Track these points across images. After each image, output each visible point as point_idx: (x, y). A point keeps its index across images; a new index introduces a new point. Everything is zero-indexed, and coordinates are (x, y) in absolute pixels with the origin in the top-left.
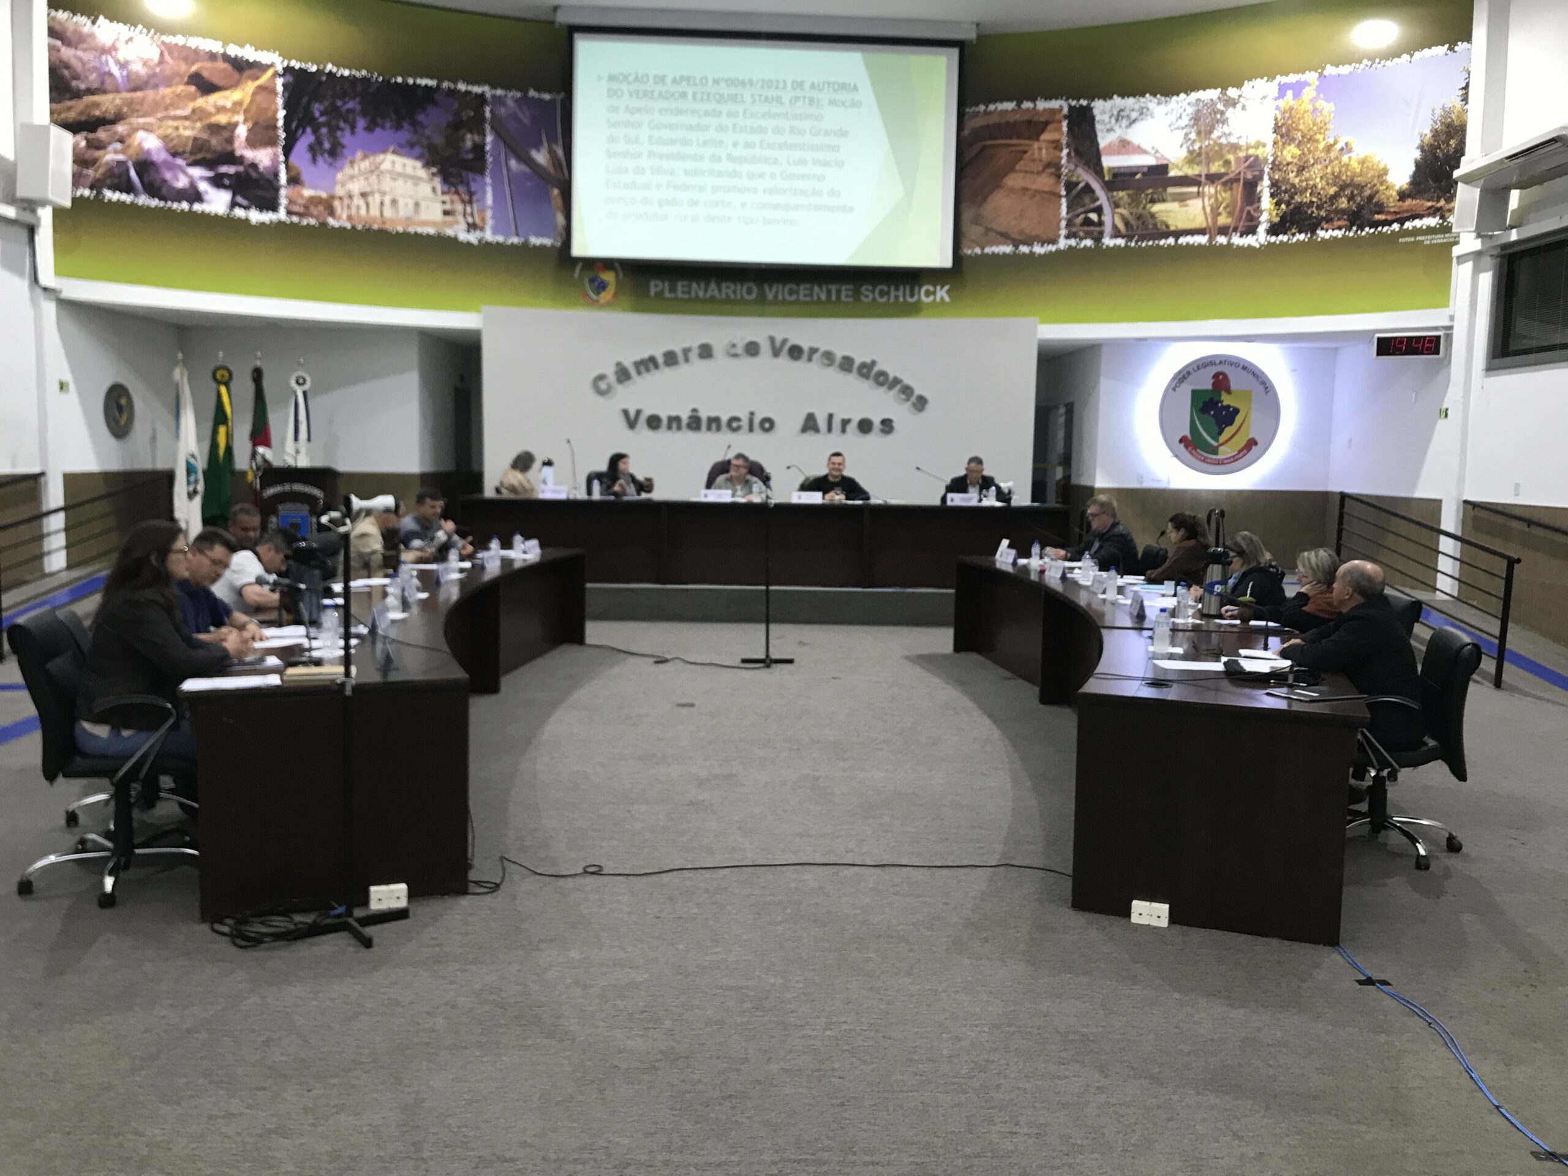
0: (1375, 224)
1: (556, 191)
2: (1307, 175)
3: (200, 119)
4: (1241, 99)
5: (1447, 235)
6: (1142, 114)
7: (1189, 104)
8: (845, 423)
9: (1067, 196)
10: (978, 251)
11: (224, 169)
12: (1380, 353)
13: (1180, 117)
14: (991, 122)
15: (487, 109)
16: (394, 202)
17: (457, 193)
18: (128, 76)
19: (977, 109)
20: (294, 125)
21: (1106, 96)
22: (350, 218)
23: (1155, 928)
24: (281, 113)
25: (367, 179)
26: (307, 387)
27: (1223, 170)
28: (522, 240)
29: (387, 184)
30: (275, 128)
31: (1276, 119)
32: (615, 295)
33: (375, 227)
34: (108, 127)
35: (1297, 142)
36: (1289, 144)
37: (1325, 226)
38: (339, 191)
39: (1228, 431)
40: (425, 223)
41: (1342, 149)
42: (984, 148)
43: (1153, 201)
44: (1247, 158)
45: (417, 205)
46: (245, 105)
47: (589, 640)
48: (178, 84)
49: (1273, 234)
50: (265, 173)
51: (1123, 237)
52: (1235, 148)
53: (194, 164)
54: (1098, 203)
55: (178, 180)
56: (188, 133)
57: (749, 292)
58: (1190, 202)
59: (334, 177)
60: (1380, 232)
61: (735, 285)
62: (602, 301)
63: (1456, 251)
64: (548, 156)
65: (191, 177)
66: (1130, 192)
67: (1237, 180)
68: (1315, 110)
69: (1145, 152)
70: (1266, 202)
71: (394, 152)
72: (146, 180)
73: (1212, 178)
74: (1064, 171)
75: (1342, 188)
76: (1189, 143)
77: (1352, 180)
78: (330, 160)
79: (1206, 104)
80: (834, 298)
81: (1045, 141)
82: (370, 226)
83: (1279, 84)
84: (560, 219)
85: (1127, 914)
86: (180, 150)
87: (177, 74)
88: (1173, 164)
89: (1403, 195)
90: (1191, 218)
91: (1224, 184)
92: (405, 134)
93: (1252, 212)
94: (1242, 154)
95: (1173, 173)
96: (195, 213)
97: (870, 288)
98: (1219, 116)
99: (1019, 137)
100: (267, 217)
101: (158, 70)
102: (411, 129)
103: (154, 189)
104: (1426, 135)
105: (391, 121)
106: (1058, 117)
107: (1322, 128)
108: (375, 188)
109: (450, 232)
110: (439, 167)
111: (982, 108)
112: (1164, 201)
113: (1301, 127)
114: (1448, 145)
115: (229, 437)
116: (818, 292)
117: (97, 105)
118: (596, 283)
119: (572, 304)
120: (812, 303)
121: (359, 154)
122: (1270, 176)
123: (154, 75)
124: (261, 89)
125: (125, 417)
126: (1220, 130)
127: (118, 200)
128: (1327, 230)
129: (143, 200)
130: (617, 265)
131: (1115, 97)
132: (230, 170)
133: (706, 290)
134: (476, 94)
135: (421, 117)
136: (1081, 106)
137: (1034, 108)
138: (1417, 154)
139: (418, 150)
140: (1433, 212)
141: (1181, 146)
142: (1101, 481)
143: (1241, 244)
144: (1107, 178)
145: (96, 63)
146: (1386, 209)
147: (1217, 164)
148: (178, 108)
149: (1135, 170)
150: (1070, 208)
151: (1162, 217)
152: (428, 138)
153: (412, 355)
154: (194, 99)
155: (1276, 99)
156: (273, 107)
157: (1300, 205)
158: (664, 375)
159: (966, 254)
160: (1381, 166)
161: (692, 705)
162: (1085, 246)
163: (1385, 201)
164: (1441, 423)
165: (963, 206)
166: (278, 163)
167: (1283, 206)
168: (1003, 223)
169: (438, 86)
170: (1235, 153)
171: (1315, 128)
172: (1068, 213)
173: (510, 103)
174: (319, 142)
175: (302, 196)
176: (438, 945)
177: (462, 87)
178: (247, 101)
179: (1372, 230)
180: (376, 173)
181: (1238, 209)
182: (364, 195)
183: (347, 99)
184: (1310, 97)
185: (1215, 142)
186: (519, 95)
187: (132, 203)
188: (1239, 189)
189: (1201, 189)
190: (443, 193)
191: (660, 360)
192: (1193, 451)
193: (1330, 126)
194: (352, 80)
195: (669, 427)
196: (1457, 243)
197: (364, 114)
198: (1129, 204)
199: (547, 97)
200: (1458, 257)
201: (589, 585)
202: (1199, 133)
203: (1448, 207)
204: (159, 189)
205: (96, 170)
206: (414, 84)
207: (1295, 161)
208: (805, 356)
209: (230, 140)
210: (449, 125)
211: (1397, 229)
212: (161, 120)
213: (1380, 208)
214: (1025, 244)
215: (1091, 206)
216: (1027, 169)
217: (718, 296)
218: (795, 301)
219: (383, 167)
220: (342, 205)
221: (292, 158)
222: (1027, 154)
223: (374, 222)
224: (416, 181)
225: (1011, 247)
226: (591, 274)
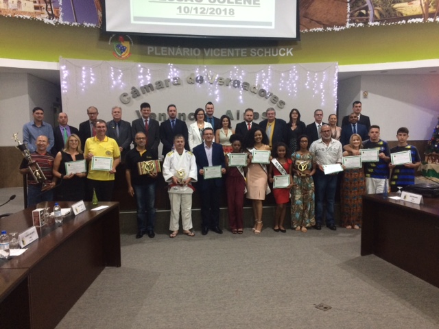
16: (5, 0)
28: (79, 24)
32: (130, 53)
40: (25, 13)
43: (394, 3)
45: (19, 2)
51: (378, 21)
54: (366, 5)
57: (197, 52)
61: (190, 49)
62: (123, 57)
80: (237, 55)
84: (100, 14)
90: (414, 10)
97: (255, 49)
109: (39, 18)
112: (400, 2)
116: (230, 52)
118: (120, 48)
119: (108, 58)
120: (227, 57)
130: (130, 38)
133: (175, 53)
150: (351, 8)
151: (399, 10)
153: (24, 86)
158: (158, 92)
159: (302, 32)
162: (359, 26)
168: (319, 16)
172: (350, 11)
195: (160, 119)
198: (382, 5)
208: (225, 83)
214: (329, 26)
215: (363, 6)
217: (181, 54)
218: (219, 56)
225: (322, 28)
226: (117, 43)
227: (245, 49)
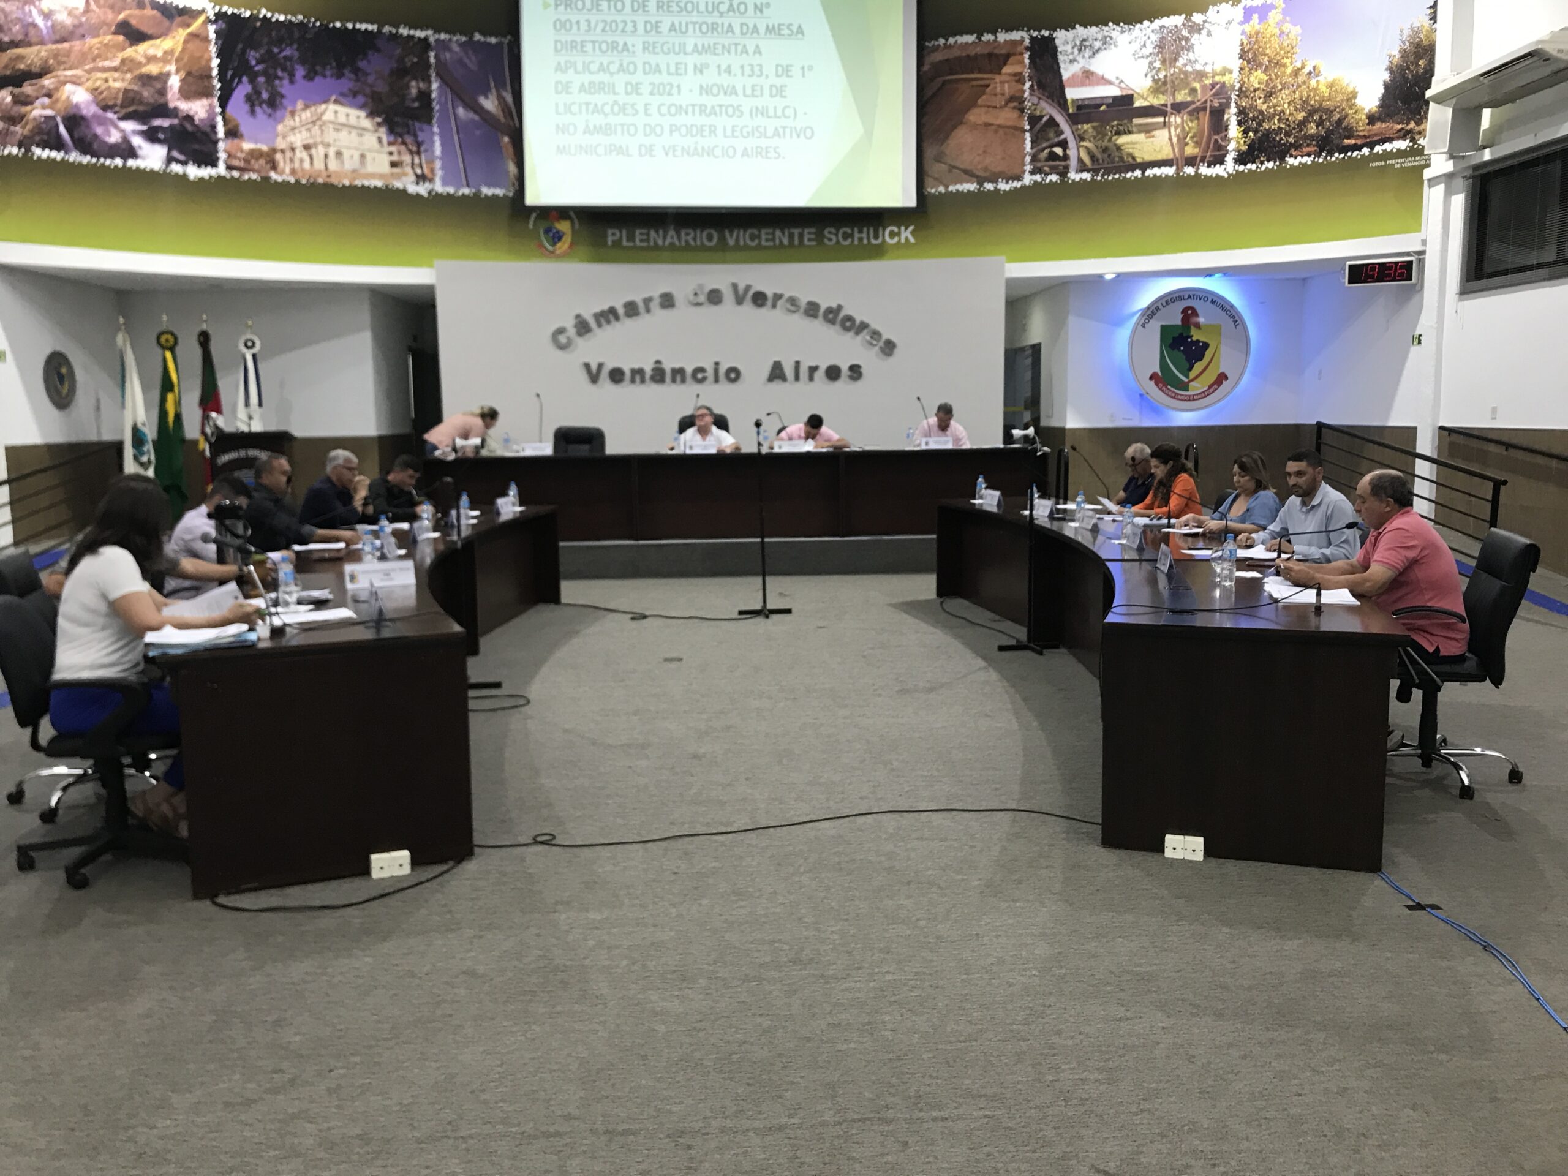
0: (1344, 149)
1: (506, 139)
2: (1275, 101)
3: (129, 70)
4: (1206, 25)
5: (1417, 158)
6: (1105, 43)
7: (1153, 31)
8: (813, 370)
9: (1031, 130)
10: (942, 189)
11: (157, 122)
12: (1351, 281)
13: (1145, 45)
14: (951, 57)
15: (432, 54)
16: (339, 154)
17: (404, 143)
18: (53, 25)
19: (936, 43)
20: (230, 73)
21: (1068, 26)
22: (293, 172)
23: (1191, 862)
24: (215, 62)
25: (309, 130)
26: (255, 350)
27: (1189, 99)
28: (474, 190)
29: (330, 135)
30: (210, 77)
31: (1242, 44)
32: (572, 245)
33: (321, 180)
34: (35, 81)
35: (1264, 67)
36: (1256, 70)
37: (1294, 153)
38: (280, 144)
39: (1198, 367)
40: (373, 176)
41: (1310, 73)
42: (944, 83)
43: (1118, 133)
44: (1213, 86)
45: (363, 156)
46: (176, 54)
47: (564, 599)
48: (105, 34)
49: (1241, 164)
50: (201, 125)
51: (1088, 171)
52: (1201, 75)
53: (126, 117)
54: (1062, 137)
55: (109, 135)
56: (118, 85)
57: (710, 238)
58: (1156, 133)
59: (275, 129)
60: (1350, 157)
62: (558, 252)
63: (1428, 174)
64: (496, 102)
65: (122, 131)
66: (1095, 124)
67: (1204, 109)
68: (1282, 33)
69: (1109, 83)
70: (1234, 131)
71: (336, 102)
72: (76, 136)
73: (1178, 108)
74: (1028, 104)
75: (1311, 113)
76: (1154, 71)
77: (1321, 105)
78: (269, 111)
79: (1171, 32)
80: (796, 242)
81: (1009, 74)
82: (315, 180)
83: (1245, 8)
84: (512, 168)
85: (1161, 849)
86: (111, 103)
87: (104, 23)
88: (1138, 94)
89: (1372, 119)
90: (1158, 149)
91: (1190, 113)
92: (346, 84)
93: (1220, 141)
94: (1208, 82)
95: (1138, 104)
96: (130, 169)
97: (833, 230)
98: (1183, 43)
99: (980, 72)
100: (206, 172)
101: (84, 19)
102: (352, 76)
103: (85, 145)
104: (1394, 56)
105: (332, 68)
106: (1020, 49)
107: (1290, 52)
108: (319, 140)
109: (398, 185)
110: (384, 116)
111: (942, 41)
112: (1130, 132)
113: (1268, 51)
114: (1418, 65)
115: (178, 403)
116: (780, 236)
117: (20, 58)
118: (551, 234)
119: (527, 257)
120: (774, 248)
121: (300, 105)
122: (1236, 103)
123: (81, 25)
124: (194, 36)
125: (66, 385)
126: (1185, 57)
127: (48, 157)
128: (1296, 158)
129: (74, 157)
130: (572, 214)
131: (1077, 26)
132: (165, 123)
133: (665, 238)
134: (419, 39)
135: (362, 64)
136: (1043, 36)
137: (995, 41)
138: (1386, 76)
139: (361, 99)
140: (1404, 135)
141: (1146, 75)
142: (1072, 422)
143: (1209, 175)
144: (1071, 111)
145: (19, 14)
146: (1355, 134)
147: (1183, 92)
148: (106, 59)
149: (1098, 102)
150: (1032, 142)
151: (1128, 149)
152: (371, 86)
153: (364, 315)
154: (123, 49)
155: (1241, 23)
156: (206, 56)
157: (1269, 132)
158: (627, 326)
159: (930, 193)
160: (1350, 89)
161: (680, 660)
162: (1051, 181)
163: (1354, 125)
164: (1414, 350)
165: (925, 144)
166: (215, 115)
167: (1251, 134)
168: (967, 159)
169: (379, 31)
170: (1201, 81)
171: (1282, 52)
172: (1032, 148)
173: (456, 48)
174: (257, 92)
175: (242, 151)
176: (450, 912)
177: (404, 31)
178: (179, 49)
179: (1342, 156)
180: (318, 123)
181: (1205, 140)
182: (307, 147)
183: (284, 46)
184: (1277, 21)
185: (1180, 70)
186: (464, 39)
187: (63, 159)
188: (1206, 117)
189: (1167, 119)
190: (390, 144)
191: (621, 311)
192: (1164, 388)
193: (1297, 49)
194: (288, 25)
195: (633, 381)
196: (1428, 166)
197: (302, 61)
198: (1095, 138)
199: (493, 40)
200: (1429, 180)
201: (562, 544)
202: (1163, 62)
203: (1417, 129)
204: (90, 144)
205: (23, 127)
206: (354, 28)
207: (1262, 86)
208: (769, 303)
209: (163, 92)
210: (392, 73)
211: (1367, 154)
212: (89, 72)
213: (1349, 133)
214: (989, 181)
215: (1056, 140)
216: (989, 104)
217: (677, 243)
218: (756, 246)
219: (325, 118)
220: (284, 158)
221: (229, 109)
222: (989, 88)
223: (319, 176)
224: (360, 132)
225: (975, 184)
226: (546, 224)
227: (813, 230)
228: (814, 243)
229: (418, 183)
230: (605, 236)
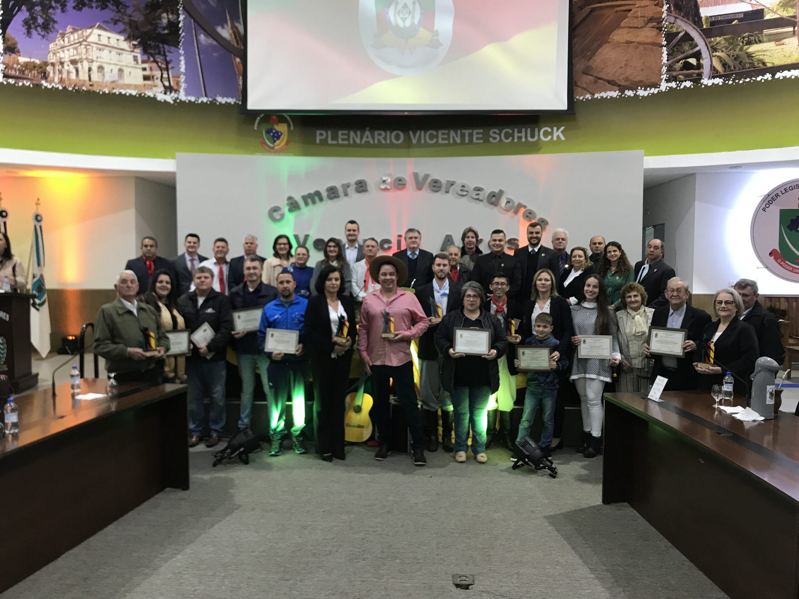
1: (238, 60)
9: (667, 45)
10: (588, 96)
16: (101, 68)
17: (155, 61)
20: (11, 4)
22: (61, 81)
25: (76, 49)
28: (210, 99)
29: (94, 53)
32: (287, 143)
33: (84, 88)
38: (51, 59)
40: (128, 86)
42: (593, 10)
43: (749, 43)
45: (121, 71)
54: (697, 49)
57: (397, 137)
58: (786, 40)
59: (47, 46)
61: (386, 132)
62: (276, 148)
64: (231, 31)
66: (727, 37)
71: (100, 27)
74: (665, 24)
78: (43, 33)
80: (467, 141)
82: (80, 88)
88: (768, 8)
90: (787, 55)
92: (110, 13)
95: (768, 16)
102: (115, 8)
105: (97, 1)
108: (84, 57)
109: (150, 93)
110: (140, 40)
112: (760, 42)
116: (455, 136)
118: (271, 134)
120: (449, 145)
130: (288, 118)
133: (361, 138)
139: (121, 26)
142: (698, 290)
144: (705, 27)
149: (732, 16)
152: (130, 16)
168: (610, 72)
174: (34, 19)
175: (18, 63)
180: (85, 43)
182: (74, 62)
189: (797, 29)
191: (324, 194)
192: (782, 263)
208: (443, 189)
210: (147, 6)
214: (630, 89)
215: (691, 52)
216: (631, 25)
217: (372, 142)
218: (435, 143)
219: (89, 40)
220: (54, 69)
221: (8, 31)
222: (632, 12)
223: (83, 85)
224: (120, 51)
225: (617, 92)
226: (268, 126)
228: (481, 141)
229: (165, 93)
230: (315, 136)
